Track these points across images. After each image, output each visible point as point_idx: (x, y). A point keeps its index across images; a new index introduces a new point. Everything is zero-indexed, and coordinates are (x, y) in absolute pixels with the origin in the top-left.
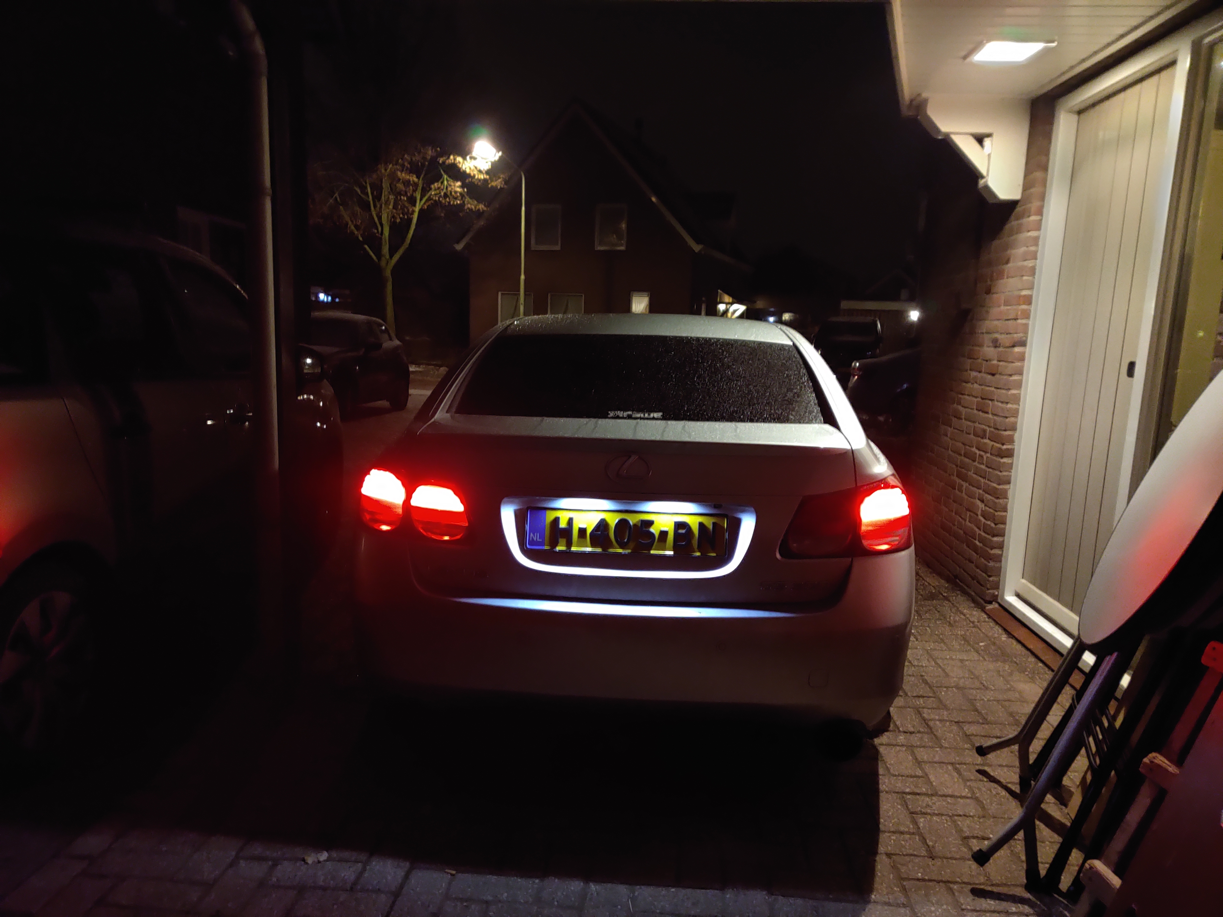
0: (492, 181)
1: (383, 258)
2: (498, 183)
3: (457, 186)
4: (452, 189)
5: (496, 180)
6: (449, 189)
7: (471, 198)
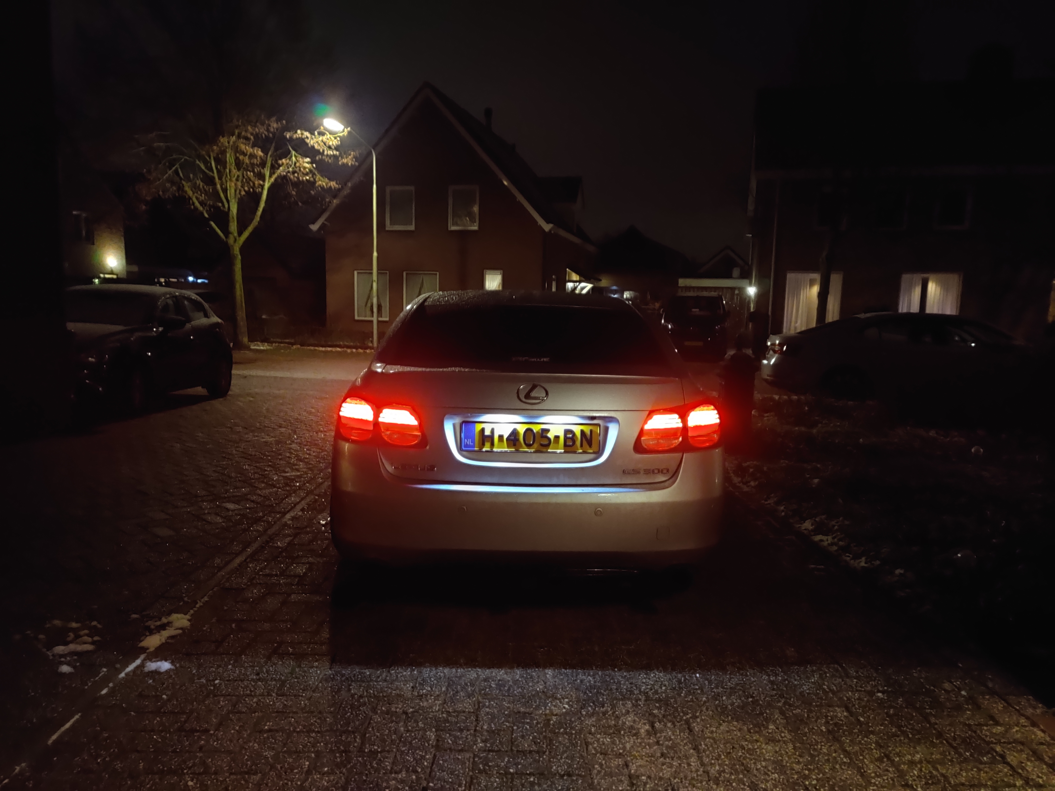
0: (342, 158)
1: (231, 236)
2: (348, 160)
3: (306, 163)
4: (300, 164)
5: (347, 158)
6: (298, 164)
7: (322, 176)
